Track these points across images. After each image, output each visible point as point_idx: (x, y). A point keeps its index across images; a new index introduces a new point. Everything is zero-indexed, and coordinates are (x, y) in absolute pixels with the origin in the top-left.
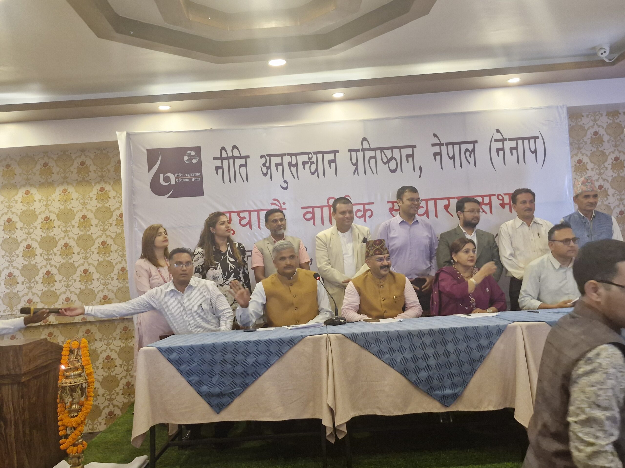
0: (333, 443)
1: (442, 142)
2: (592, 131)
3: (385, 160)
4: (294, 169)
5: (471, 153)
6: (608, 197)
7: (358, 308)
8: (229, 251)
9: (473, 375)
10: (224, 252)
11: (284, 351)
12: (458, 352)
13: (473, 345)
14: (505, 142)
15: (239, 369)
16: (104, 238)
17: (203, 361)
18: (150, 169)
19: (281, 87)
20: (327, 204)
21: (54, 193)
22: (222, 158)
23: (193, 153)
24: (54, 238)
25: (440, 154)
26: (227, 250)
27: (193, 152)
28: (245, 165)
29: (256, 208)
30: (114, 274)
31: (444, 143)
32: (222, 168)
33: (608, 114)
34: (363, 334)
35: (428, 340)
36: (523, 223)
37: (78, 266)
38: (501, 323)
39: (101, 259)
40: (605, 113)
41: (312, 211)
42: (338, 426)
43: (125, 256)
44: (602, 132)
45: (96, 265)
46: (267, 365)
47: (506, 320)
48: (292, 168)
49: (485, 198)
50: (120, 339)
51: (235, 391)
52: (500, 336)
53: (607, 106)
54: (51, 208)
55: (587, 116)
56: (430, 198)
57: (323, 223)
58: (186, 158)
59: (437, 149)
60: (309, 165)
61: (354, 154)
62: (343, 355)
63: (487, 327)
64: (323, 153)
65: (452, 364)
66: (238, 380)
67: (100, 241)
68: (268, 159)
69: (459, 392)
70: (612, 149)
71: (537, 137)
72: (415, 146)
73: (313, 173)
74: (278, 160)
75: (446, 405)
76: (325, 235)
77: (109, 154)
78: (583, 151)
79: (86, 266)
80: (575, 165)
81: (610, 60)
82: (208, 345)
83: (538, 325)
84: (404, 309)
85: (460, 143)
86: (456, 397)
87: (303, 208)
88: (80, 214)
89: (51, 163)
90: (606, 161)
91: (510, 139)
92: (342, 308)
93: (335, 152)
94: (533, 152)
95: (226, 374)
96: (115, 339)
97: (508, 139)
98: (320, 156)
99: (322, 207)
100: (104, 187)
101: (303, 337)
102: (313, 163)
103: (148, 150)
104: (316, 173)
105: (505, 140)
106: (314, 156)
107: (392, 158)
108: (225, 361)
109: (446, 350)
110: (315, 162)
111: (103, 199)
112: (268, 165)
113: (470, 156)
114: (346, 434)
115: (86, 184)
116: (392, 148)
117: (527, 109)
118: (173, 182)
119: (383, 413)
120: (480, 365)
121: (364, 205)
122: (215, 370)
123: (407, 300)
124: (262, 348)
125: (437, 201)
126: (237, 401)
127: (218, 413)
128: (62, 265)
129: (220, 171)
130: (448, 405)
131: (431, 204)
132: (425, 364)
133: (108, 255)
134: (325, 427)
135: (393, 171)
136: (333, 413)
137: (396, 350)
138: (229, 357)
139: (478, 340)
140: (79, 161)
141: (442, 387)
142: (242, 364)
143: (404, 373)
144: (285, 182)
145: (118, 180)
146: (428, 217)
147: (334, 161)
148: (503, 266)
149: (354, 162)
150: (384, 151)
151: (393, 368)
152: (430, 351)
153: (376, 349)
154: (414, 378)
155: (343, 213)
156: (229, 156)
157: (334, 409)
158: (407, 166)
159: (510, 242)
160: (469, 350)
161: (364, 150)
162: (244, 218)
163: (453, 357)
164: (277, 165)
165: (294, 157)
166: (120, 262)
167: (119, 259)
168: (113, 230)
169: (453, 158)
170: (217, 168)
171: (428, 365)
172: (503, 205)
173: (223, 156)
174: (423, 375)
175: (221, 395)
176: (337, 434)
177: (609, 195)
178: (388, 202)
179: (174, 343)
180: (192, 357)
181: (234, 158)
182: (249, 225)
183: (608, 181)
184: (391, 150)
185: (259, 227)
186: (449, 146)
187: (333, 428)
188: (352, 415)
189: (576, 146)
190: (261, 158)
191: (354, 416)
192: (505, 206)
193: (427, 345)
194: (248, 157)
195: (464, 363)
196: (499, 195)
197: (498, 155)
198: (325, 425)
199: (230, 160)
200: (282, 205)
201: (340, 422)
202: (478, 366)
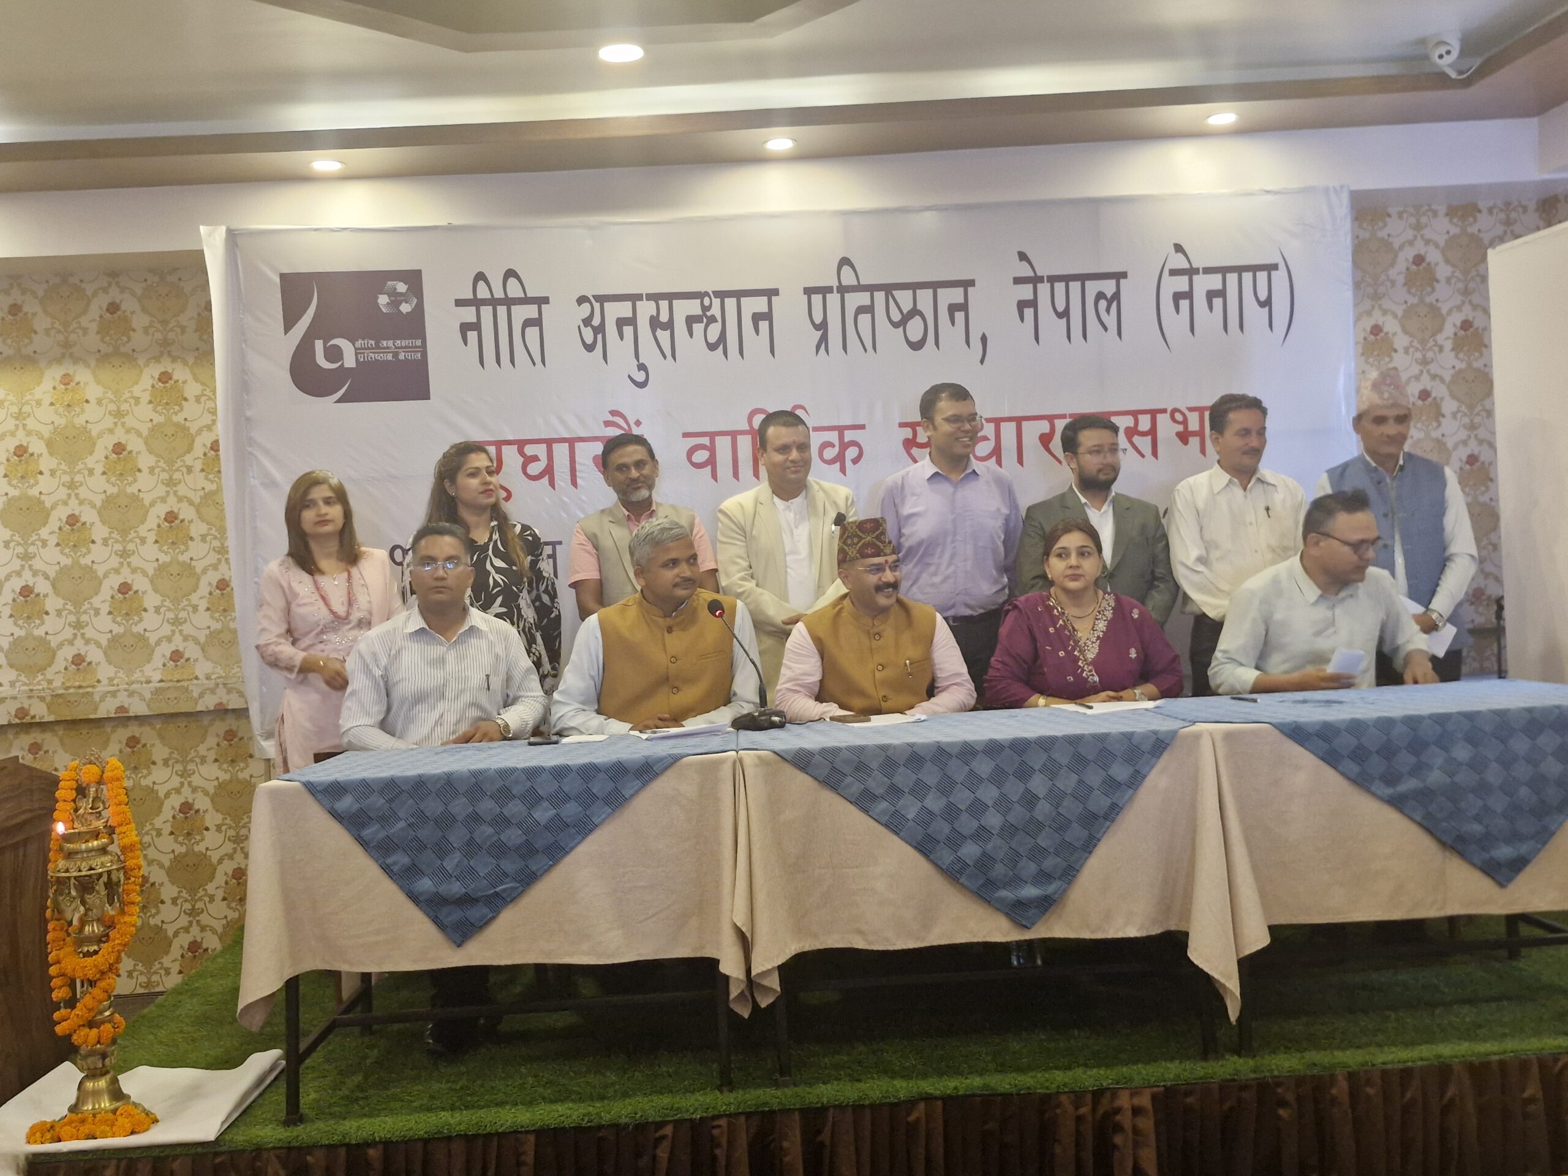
0: (746, 1016)
1: (1039, 274)
2: (1409, 253)
3: (896, 316)
4: (663, 336)
5: (1109, 303)
6: (1441, 419)
7: (817, 689)
8: (496, 542)
9: (1090, 853)
10: (481, 542)
11: (627, 793)
12: (1056, 797)
13: (1095, 778)
14: (1195, 277)
15: (513, 836)
16: (172, 504)
17: (421, 817)
18: (288, 326)
19: (633, 118)
20: (746, 427)
21: (39, 384)
22: (476, 303)
23: (401, 287)
24: (40, 502)
25: (1033, 303)
26: (490, 539)
27: (401, 284)
28: (537, 322)
29: (567, 436)
30: (201, 596)
31: (1043, 277)
32: (476, 326)
33: (1451, 212)
34: (824, 752)
35: (984, 767)
36: (1230, 481)
37: (106, 576)
38: (1163, 725)
39: (164, 558)
40: (1442, 209)
41: (708, 444)
42: (758, 975)
43: (227, 552)
44: (1433, 256)
45: (151, 572)
46: (585, 828)
47: (1176, 718)
48: (659, 332)
49: (1140, 417)
50: (216, 760)
51: (504, 890)
52: (1159, 757)
53: (1450, 190)
54: (31, 424)
55: (1400, 215)
56: (1006, 415)
57: (736, 475)
58: (383, 300)
59: (1025, 292)
60: (702, 326)
61: (817, 299)
62: (774, 803)
63: (1128, 736)
64: (739, 294)
65: (1040, 825)
66: (509, 865)
67: (161, 510)
68: (597, 306)
69: (1055, 893)
70: (1458, 299)
71: (1275, 267)
72: (971, 283)
73: (712, 347)
74: (624, 309)
75: (1024, 923)
76: (742, 506)
77: (182, 284)
78: (1386, 303)
79: (126, 575)
80: (1365, 339)
81: (1461, 73)
82: (434, 775)
83: (1253, 732)
84: (931, 691)
85: (1083, 278)
86: (1046, 905)
87: (686, 435)
88: (109, 441)
89: (31, 306)
90: (1440, 330)
91: (1208, 271)
92: (778, 687)
93: (770, 293)
94: (1262, 304)
95: (480, 847)
96: (203, 760)
97: (1204, 269)
98: (731, 303)
99: (734, 435)
100: (170, 371)
101: (676, 759)
102: (712, 319)
103: (283, 276)
104: (721, 347)
105: (1196, 271)
106: (716, 302)
107: (915, 312)
108: (476, 818)
109: (1027, 790)
110: (719, 317)
111: (167, 404)
112: (596, 322)
113: (1108, 310)
114: (777, 995)
115: (123, 363)
116: (914, 287)
117: (1252, 194)
118: (350, 361)
119: (870, 943)
120: (1108, 828)
121: (841, 430)
122: (452, 839)
123: (941, 669)
124: (572, 786)
125: (1025, 424)
126: (508, 917)
127: (459, 946)
128: (64, 571)
129: (472, 335)
130: (1029, 925)
131: (1008, 431)
132: (976, 824)
133: (182, 547)
134: (727, 978)
135: (917, 346)
136: (745, 943)
137: (906, 790)
138: (487, 806)
139: (1105, 768)
140: (103, 301)
141: (1017, 881)
142: (519, 825)
143: (925, 846)
144: (642, 367)
145: (206, 354)
146: (999, 462)
147: (768, 316)
148: (1177, 587)
149: (818, 320)
150: (895, 292)
151: (897, 834)
152: (988, 794)
153: (856, 788)
154: (946, 856)
155: (784, 449)
156: (496, 296)
157: (748, 935)
158: (952, 334)
159: (1198, 528)
160: (1083, 792)
161: (843, 290)
162: (535, 458)
163: (1043, 809)
164: (621, 323)
165: (664, 304)
166: (215, 567)
167: (212, 558)
168: (196, 483)
169: (1065, 314)
170: (465, 328)
171: (982, 828)
172: (1184, 437)
173: (479, 296)
174: (970, 851)
175: (466, 900)
176: (756, 995)
177: (1443, 416)
178: (902, 425)
179: (347, 772)
180: (393, 805)
181: (509, 302)
182: (547, 477)
183: (1442, 380)
184: (910, 292)
185: (574, 483)
186: (1056, 285)
187: (745, 979)
188: (793, 948)
189: (1370, 290)
190: (579, 305)
191: (800, 951)
192: (1191, 439)
193: (981, 780)
194: (545, 300)
195: (1070, 822)
196: (1175, 410)
197: (1177, 310)
198: (727, 974)
199: (499, 308)
200: (633, 427)
201: (763, 965)
202: (1104, 830)
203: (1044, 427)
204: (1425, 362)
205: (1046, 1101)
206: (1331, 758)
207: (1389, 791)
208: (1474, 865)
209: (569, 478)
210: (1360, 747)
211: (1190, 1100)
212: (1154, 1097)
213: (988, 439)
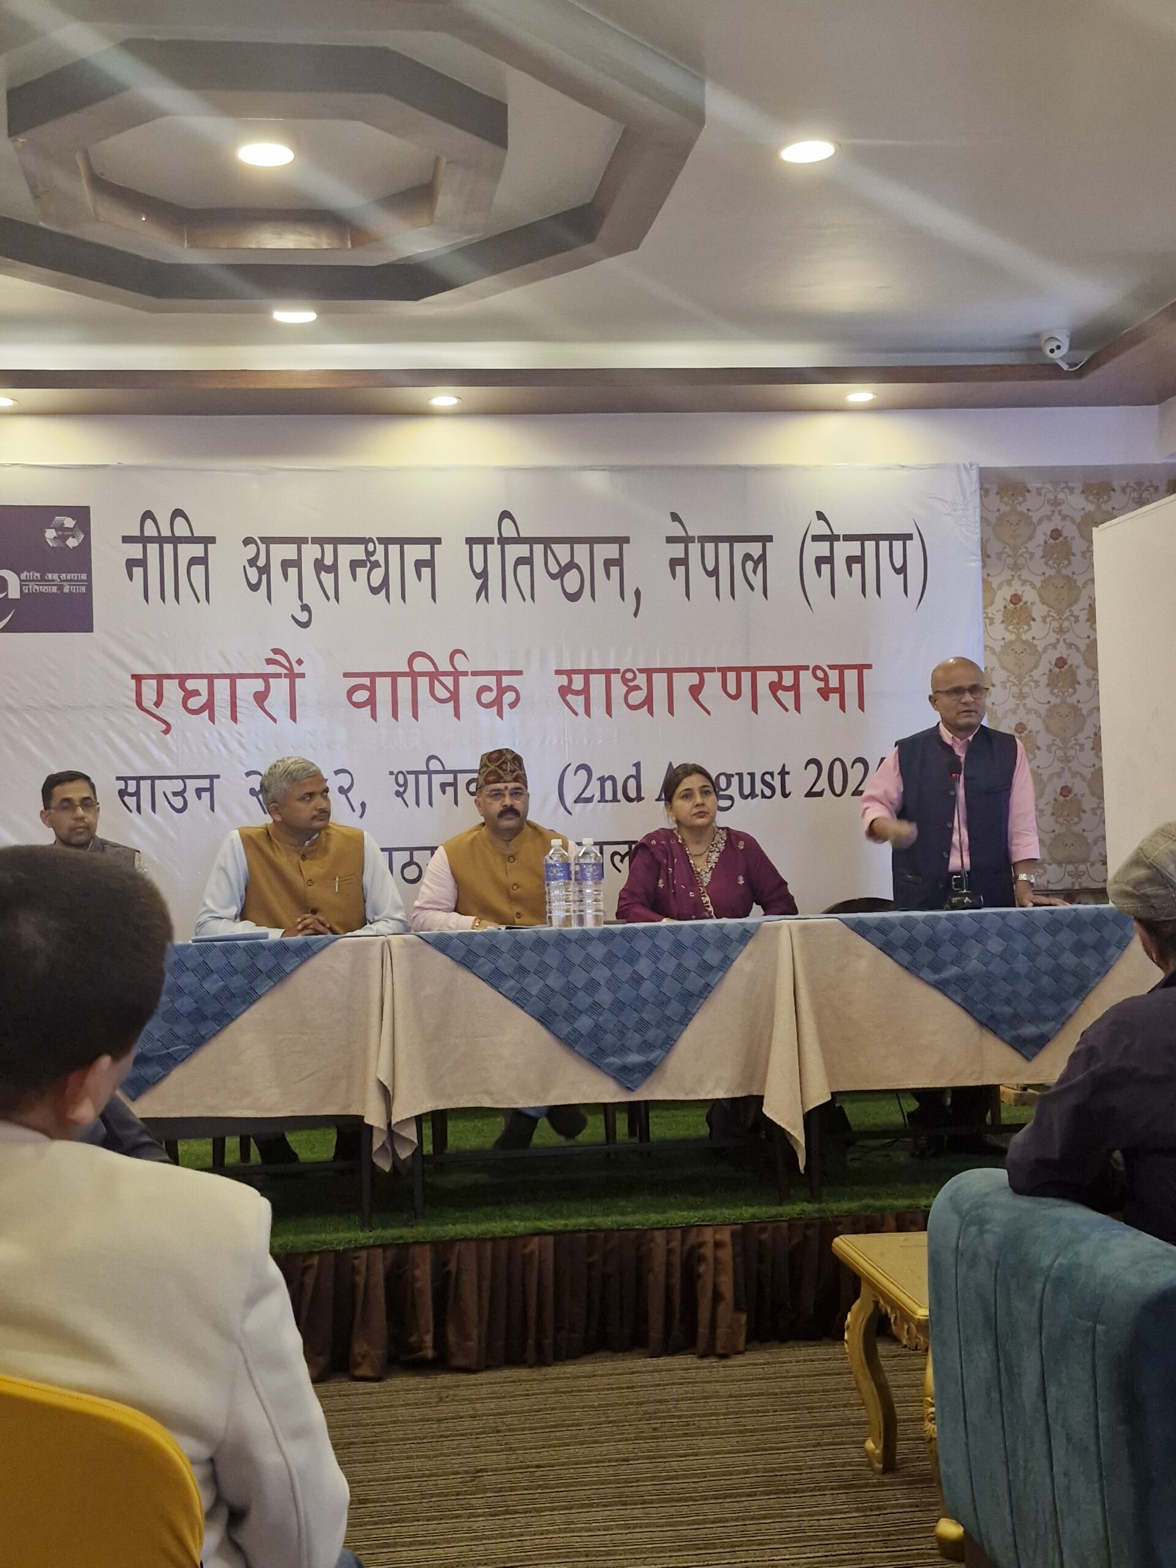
0: (387, 1171)
1: (690, 534)
2: (1047, 527)
3: (554, 569)
4: (328, 579)
5: (756, 565)
9: (687, 1025)
11: (288, 969)
12: (659, 976)
13: (691, 961)
14: (836, 544)
15: (186, 1004)
19: (304, 372)
20: (408, 670)
22: (143, 540)
25: (684, 562)
27: (69, 519)
28: (203, 561)
29: (227, 671)
31: (694, 537)
32: (142, 563)
33: (1087, 490)
35: (598, 951)
40: (1079, 488)
41: (368, 684)
42: (398, 1124)
44: (1070, 531)
46: (249, 998)
48: (323, 575)
49: (784, 673)
51: (176, 1051)
52: (745, 945)
53: (1086, 470)
55: (1039, 492)
56: (658, 666)
57: (395, 715)
58: (50, 534)
59: (678, 551)
60: (367, 569)
61: (478, 549)
62: (416, 979)
64: (402, 542)
65: (645, 1001)
66: (182, 1029)
68: (263, 547)
69: (655, 1060)
71: (909, 537)
72: (626, 540)
73: (375, 591)
74: (289, 552)
75: (629, 1086)
78: (1025, 574)
80: (1005, 607)
81: (1074, 364)
83: (825, 926)
85: (732, 540)
86: (648, 1069)
87: (346, 675)
91: (848, 538)
93: (434, 542)
94: (897, 571)
97: (843, 536)
98: (394, 549)
99: (394, 676)
102: (376, 565)
104: (384, 591)
105: (836, 538)
106: (380, 548)
107: (572, 565)
109: (635, 972)
110: (382, 562)
112: (261, 562)
113: (755, 572)
114: (415, 1147)
116: (572, 541)
118: (14, 593)
119: (497, 1102)
120: (702, 1004)
121: (499, 674)
124: (239, 961)
125: (675, 675)
126: (178, 1074)
129: (138, 571)
130: (633, 1088)
131: (660, 680)
132: (590, 1000)
134: (370, 1130)
135: (573, 597)
136: (387, 1095)
137: (532, 971)
139: (700, 953)
141: (624, 1049)
142: (191, 994)
143: (545, 1019)
144: (305, 608)
146: (651, 711)
147: (430, 563)
149: (479, 569)
150: (553, 546)
151: (522, 1008)
152: (601, 974)
153: (488, 968)
154: (565, 1029)
156: (163, 535)
157: (390, 1089)
158: (607, 587)
160: (681, 973)
161: (503, 541)
162: (196, 693)
163: (647, 988)
164: (286, 564)
165: (329, 548)
169: (714, 573)
170: (131, 564)
171: (595, 1003)
172: (825, 693)
173: (147, 534)
174: (585, 1023)
175: (141, 1062)
176: (396, 1147)
178: (558, 672)
181: (175, 540)
182: (207, 712)
183: (1078, 649)
184: (568, 546)
185: (234, 718)
186: (707, 545)
187: (386, 1129)
188: (429, 1105)
189: (1010, 561)
190: (245, 546)
191: (435, 1109)
192: (831, 695)
193: (594, 961)
194: (212, 540)
195: (669, 998)
196: (817, 667)
197: (819, 574)
198: (370, 1123)
199: (165, 546)
200: (295, 665)
201: (402, 1115)
202: (698, 1006)
203: (694, 678)
204: (1061, 631)
205: (641, 1238)
206: (887, 948)
207: (936, 977)
208: (1002, 1039)
209: (229, 713)
210: (911, 939)
211: (764, 1236)
212: (733, 1234)
213: (641, 689)
